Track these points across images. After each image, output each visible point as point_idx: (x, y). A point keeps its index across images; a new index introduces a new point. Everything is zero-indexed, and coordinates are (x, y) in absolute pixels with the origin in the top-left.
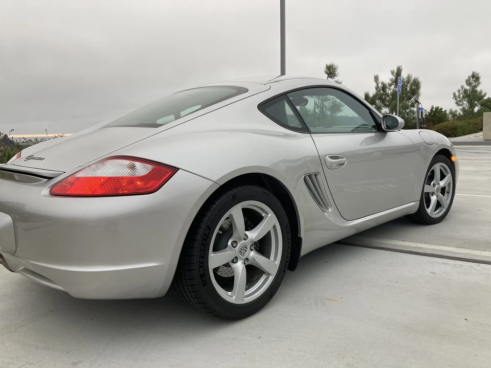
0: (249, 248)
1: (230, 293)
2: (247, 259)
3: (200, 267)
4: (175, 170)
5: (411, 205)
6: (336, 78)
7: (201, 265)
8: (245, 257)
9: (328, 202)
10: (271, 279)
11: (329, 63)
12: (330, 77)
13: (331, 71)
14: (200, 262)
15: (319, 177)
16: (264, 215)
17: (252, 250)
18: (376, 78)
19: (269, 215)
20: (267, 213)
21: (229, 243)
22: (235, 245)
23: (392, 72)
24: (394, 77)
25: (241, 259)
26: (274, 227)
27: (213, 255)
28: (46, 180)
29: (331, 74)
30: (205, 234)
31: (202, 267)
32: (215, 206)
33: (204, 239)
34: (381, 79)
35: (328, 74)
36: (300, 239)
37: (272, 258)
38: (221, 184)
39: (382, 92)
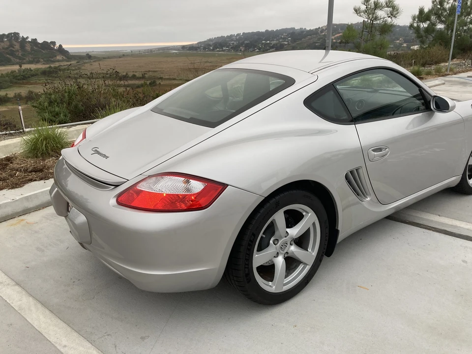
0: (289, 244)
1: (270, 283)
2: (287, 253)
3: (245, 268)
4: (224, 186)
5: (454, 180)
7: (246, 266)
8: (285, 251)
9: (367, 190)
10: (308, 268)
14: (246, 264)
15: (360, 171)
16: (304, 214)
17: (291, 244)
19: (310, 215)
20: (307, 213)
21: (271, 242)
22: (276, 243)
25: (282, 254)
26: (314, 224)
27: (257, 256)
28: (114, 187)
30: (250, 240)
31: (248, 268)
32: (259, 215)
33: (249, 245)
36: (337, 232)
37: (309, 250)
38: (266, 196)
39: (438, 6)
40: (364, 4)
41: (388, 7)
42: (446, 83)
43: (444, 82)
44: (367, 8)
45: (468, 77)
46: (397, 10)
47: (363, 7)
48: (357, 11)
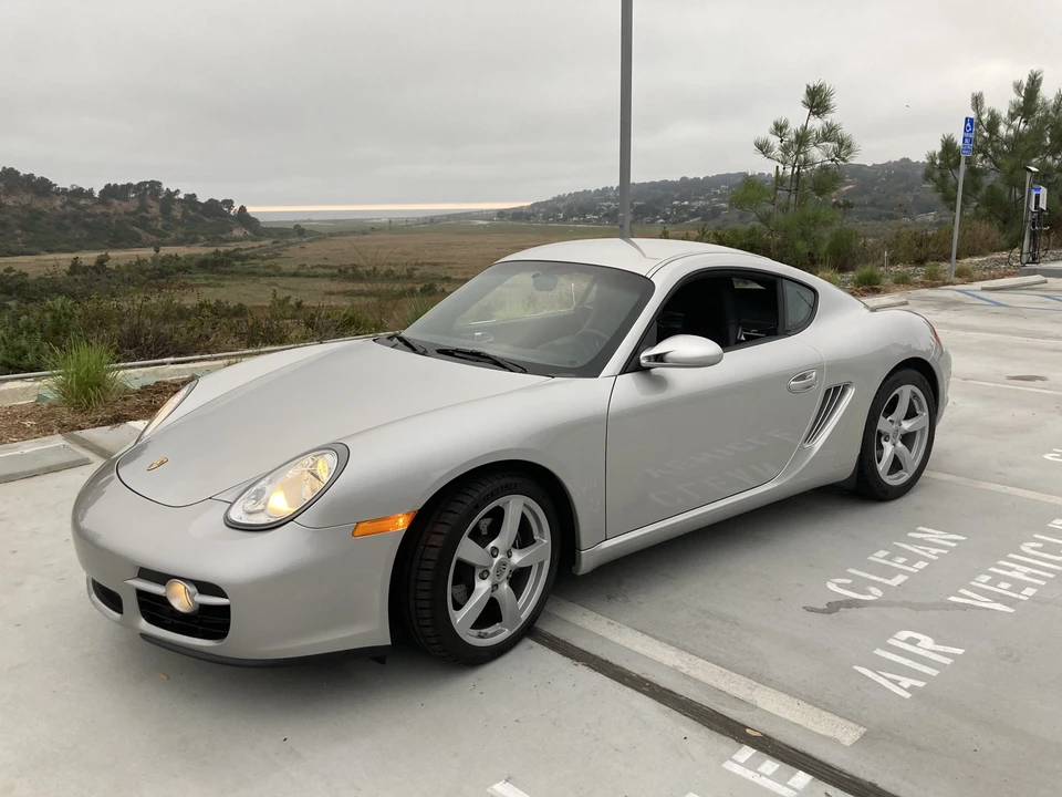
6: (829, 118)
11: (814, 82)
12: (814, 113)
13: (817, 101)
18: (977, 101)
23: (1018, 87)
24: (1022, 99)
29: (818, 106)
34: (988, 104)
35: (811, 107)
39: (985, 134)
40: (777, 134)
41: (826, 140)
42: (910, 302)
43: (904, 300)
44: (782, 141)
45: (984, 289)
46: (849, 146)
47: (775, 141)
48: (763, 148)
